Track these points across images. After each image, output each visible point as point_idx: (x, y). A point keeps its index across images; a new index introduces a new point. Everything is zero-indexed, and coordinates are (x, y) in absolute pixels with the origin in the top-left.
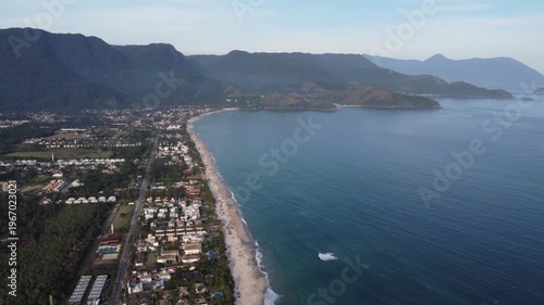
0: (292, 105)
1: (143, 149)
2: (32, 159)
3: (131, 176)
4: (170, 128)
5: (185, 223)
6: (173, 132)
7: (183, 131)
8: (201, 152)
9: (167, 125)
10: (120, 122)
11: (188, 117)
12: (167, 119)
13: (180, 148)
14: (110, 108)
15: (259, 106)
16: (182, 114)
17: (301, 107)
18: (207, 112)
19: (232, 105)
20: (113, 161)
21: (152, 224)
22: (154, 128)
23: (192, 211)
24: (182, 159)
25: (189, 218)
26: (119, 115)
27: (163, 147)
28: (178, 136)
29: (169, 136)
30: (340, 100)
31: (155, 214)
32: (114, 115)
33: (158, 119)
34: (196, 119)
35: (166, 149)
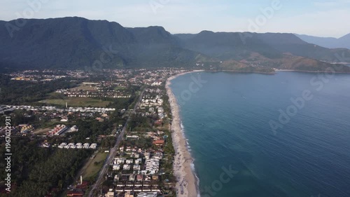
0: (242, 69)
1: (131, 100)
2: (53, 105)
3: (115, 124)
4: (154, 84)
5: (144, 177)
6: (155, 87)
7: (163, 88)
8: (172, 105)
9: (153, 82)
10: (122, 78)
11: (168, 76)
12: (153, 77)
13: (157, 101)
14: (119, 68)
15: (218, 69)
16: (165, 74)
17: (249, 71)
18: (182, 73)
19: (200, 67)
20: (107, 109)
21: (116, 177)
22: (143, 84)
23: (152, 165)
24: (156, 110)
25: (148, 172)
26: (124, 73)
27: (145, 99)
28: (158, 91)
29: (151, 91)
30: (278, 66)
31: (122, 165)
32: (120, 74)
33: (148, 77)
34: (174, 77)
35: (147, 101)
